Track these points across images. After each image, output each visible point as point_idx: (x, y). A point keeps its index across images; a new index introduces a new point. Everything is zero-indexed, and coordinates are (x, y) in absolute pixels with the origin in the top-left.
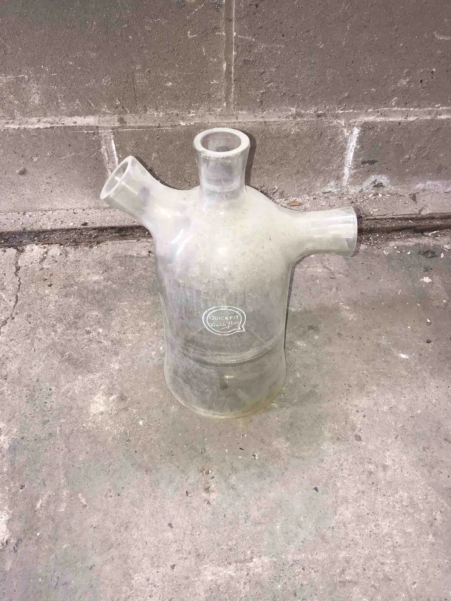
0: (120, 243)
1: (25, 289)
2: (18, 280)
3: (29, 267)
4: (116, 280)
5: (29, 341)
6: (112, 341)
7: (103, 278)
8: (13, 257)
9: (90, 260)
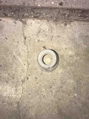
0: (83, 24)
1: (31, 56)
2: (26, 48)
3: (31, 39)
4: (82, 56)
5: (38, 96)
6: (82, 103)
7: (74, 53)
8: (21, 28)
9: (66, 36)
